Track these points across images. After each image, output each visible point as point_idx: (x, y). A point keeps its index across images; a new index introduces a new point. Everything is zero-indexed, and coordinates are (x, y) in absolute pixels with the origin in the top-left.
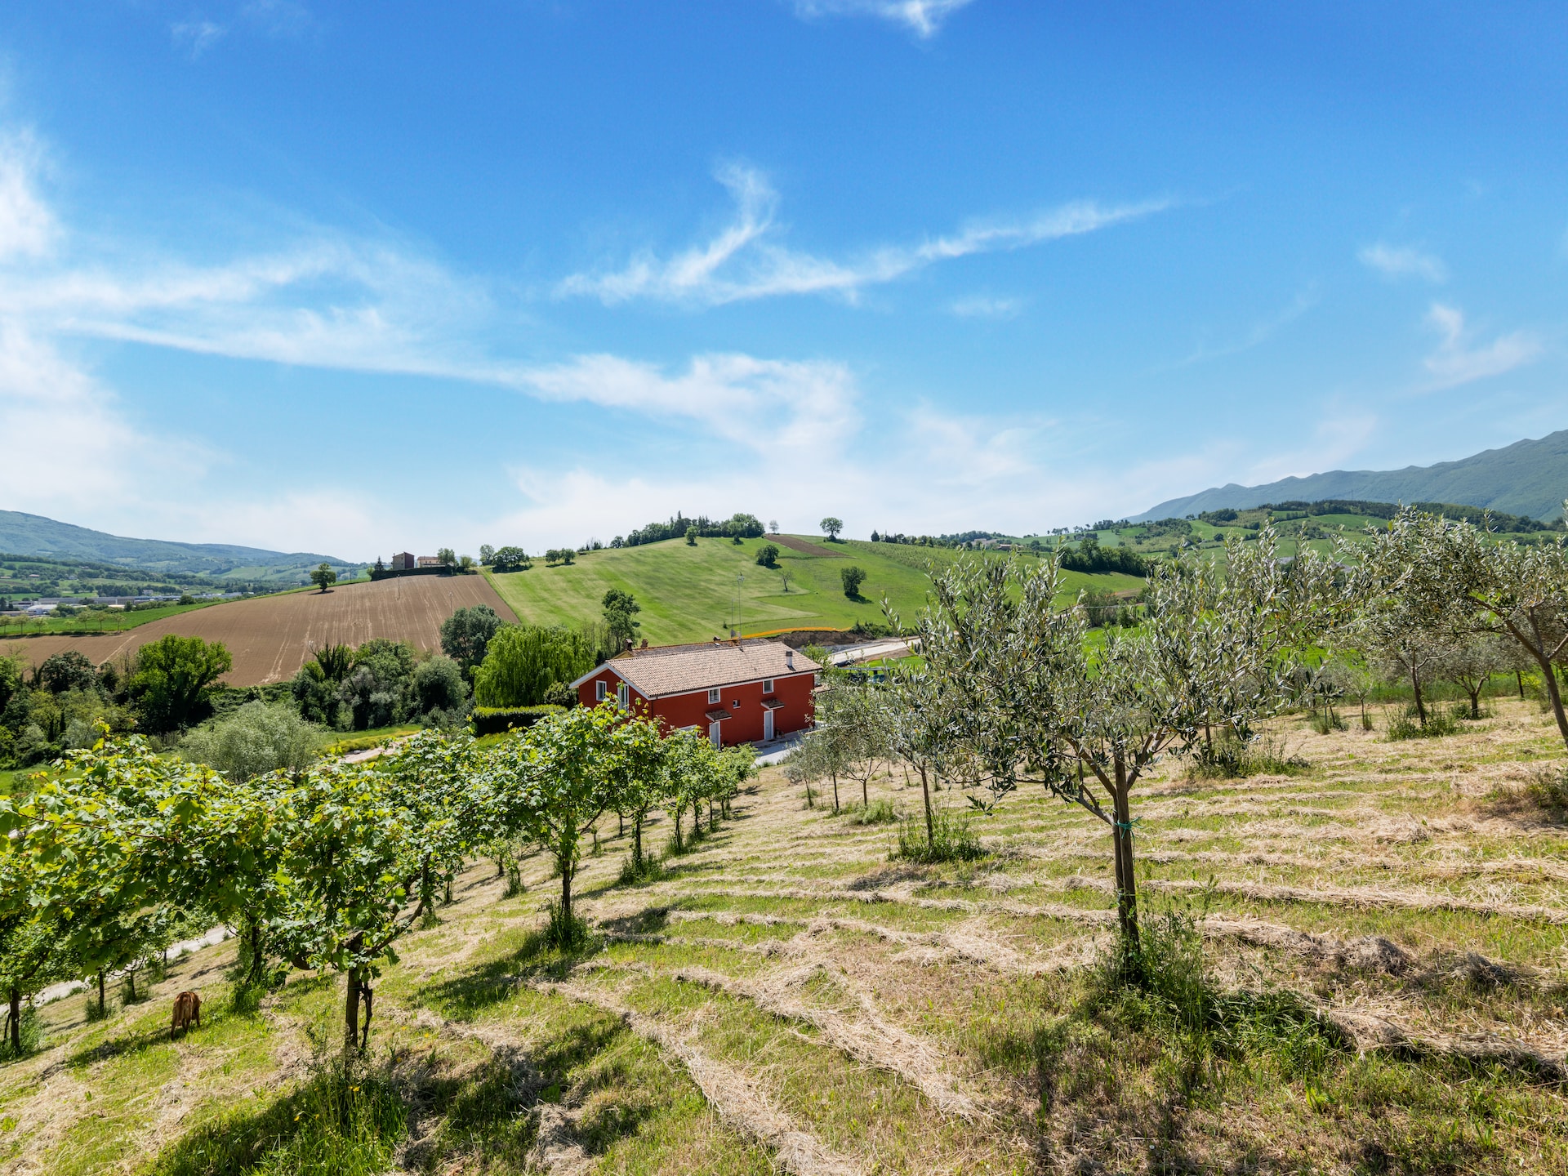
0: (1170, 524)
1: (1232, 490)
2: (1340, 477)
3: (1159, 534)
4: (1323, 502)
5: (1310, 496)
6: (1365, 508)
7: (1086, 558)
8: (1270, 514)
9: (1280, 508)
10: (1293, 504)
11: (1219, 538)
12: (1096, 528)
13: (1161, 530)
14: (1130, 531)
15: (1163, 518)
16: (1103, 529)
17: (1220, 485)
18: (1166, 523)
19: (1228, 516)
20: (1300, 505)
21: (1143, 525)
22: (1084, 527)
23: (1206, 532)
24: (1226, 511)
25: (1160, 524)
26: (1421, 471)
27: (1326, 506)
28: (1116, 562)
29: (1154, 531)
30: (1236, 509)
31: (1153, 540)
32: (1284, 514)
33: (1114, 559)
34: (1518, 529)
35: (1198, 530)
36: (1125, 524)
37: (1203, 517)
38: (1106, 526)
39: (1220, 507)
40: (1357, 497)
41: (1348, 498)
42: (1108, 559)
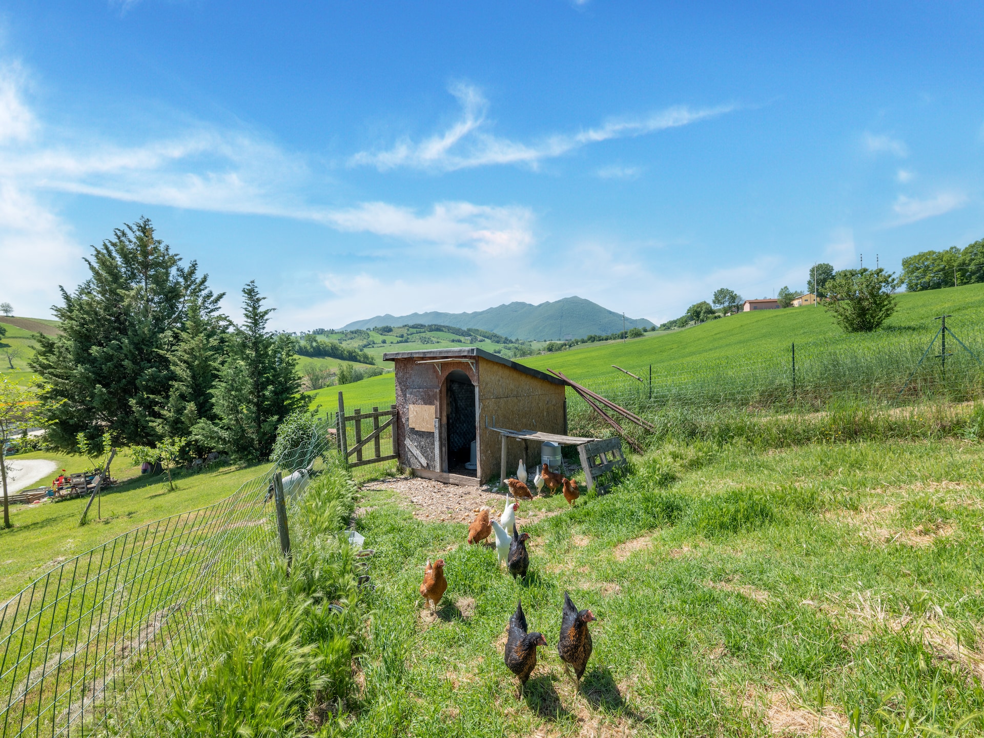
0: (357, 332)
1: (388, 317)
2: (437, 314)
3: (352, 339)
4: (432, 325)
5: (426, 322)
6: (450, 329)
7: (309, 347)
8: (408, 330)
9: (413, 327)
10: (419, 325)
11: (384, 342)
12: (314, 333)
13: (353, 336)
14: (335, 336)
15: (353, 329)
16: (318, 334)
17: (382, 315)
18: (355, 332)
19: (388, 330)
20: (422, 326)
21: (342, 333)
22: (307, 332)
23: (378, 338)
24: (387, 327)
25: (352, 332)
26: (468, 314)
27: (433, 327)
28: (328, 351)
29: (349, 336)
30: (392, 326)
31: (349, 342)
32: (414, 330)
33: (327, 348)
34: (505, 343)
35: (373, 337)
36: (332, 332)
37: (375, 329)
38: (321, 332)
39: (385, 325)
40: (446, 324)
41: (442, 324)
42: (323, 348)
